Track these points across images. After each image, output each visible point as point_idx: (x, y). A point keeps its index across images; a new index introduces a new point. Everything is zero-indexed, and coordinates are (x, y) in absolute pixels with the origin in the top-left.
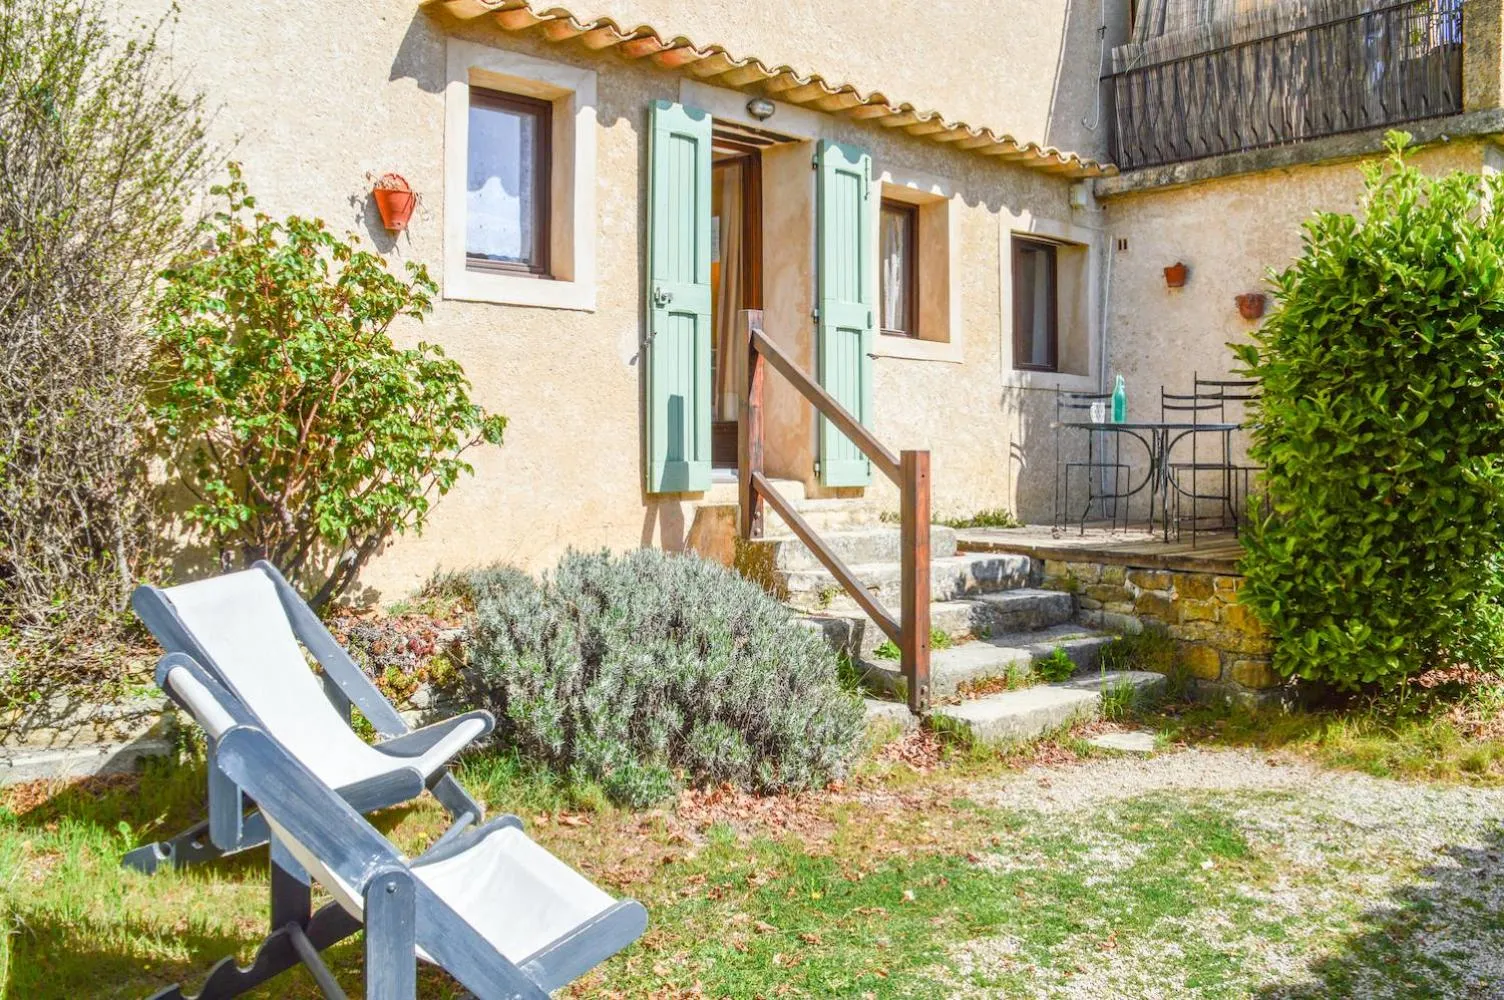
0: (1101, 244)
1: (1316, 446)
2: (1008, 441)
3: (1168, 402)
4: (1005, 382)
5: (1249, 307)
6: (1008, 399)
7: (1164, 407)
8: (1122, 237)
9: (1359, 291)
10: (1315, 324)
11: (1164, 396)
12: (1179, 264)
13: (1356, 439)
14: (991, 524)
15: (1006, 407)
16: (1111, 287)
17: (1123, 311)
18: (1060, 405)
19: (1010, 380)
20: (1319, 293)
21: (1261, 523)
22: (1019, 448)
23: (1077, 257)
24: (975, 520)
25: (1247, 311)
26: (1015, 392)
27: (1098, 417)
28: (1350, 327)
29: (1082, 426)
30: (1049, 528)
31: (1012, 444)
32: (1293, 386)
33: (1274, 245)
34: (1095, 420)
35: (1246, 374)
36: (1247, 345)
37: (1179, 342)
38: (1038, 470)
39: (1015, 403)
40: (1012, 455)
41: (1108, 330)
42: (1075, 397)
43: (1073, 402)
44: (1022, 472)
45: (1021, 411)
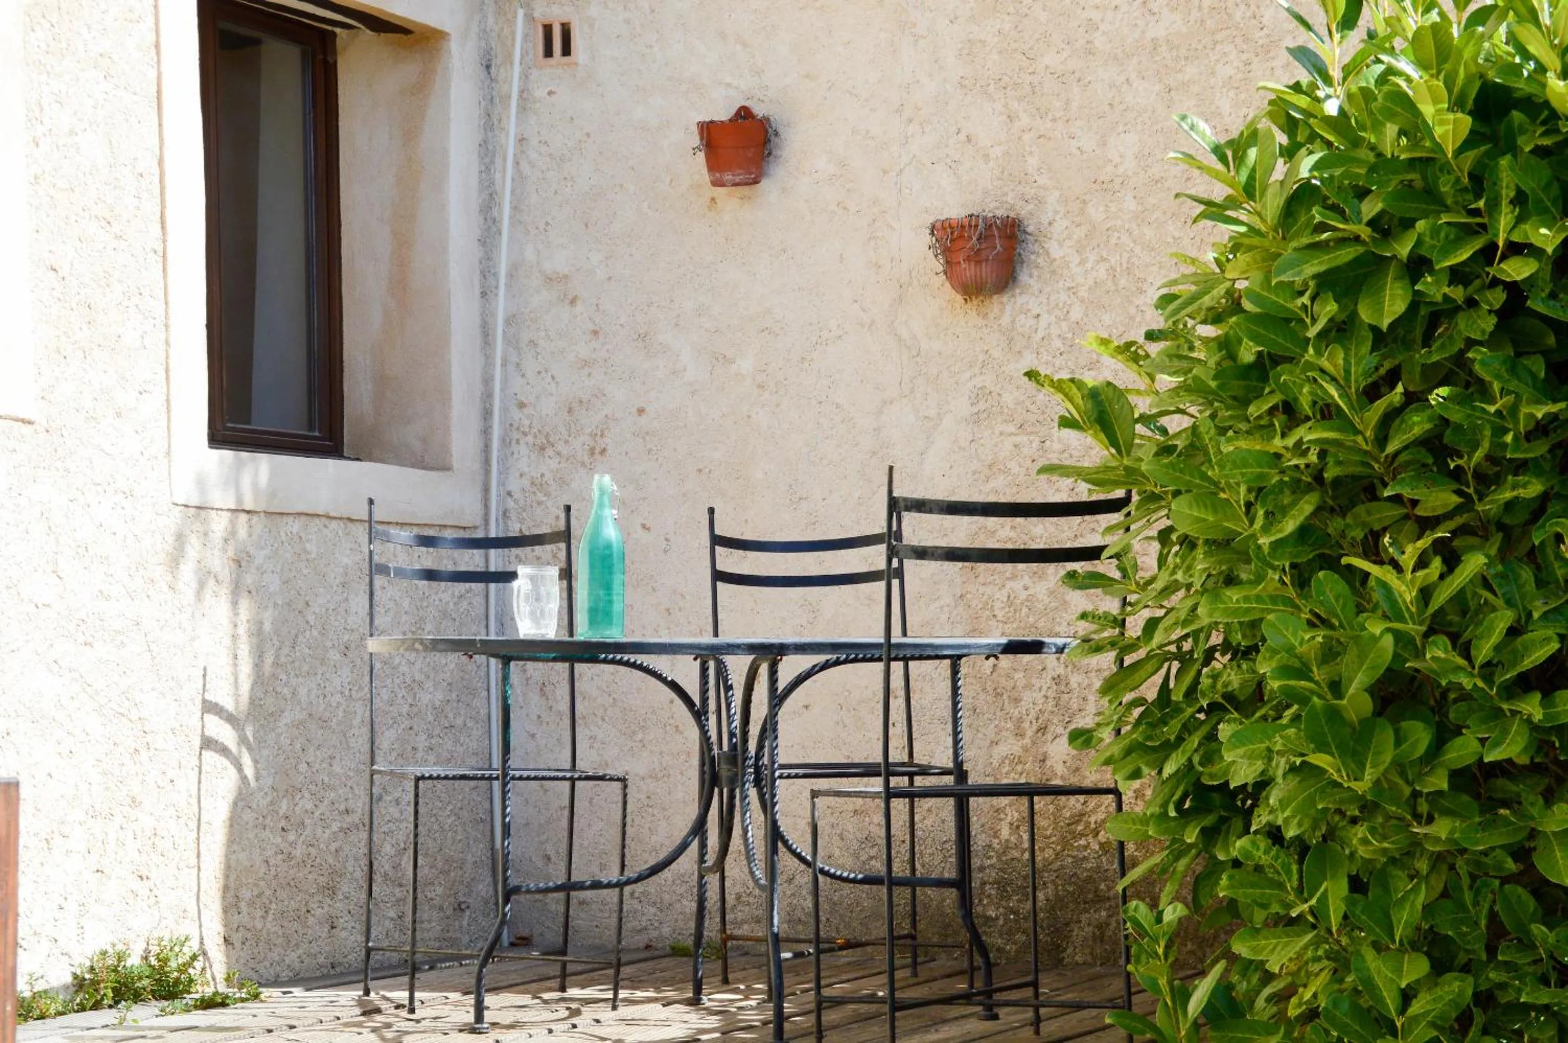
0: (484, 33)
1: (1385, 735)
2: (192, 691)
3: (730, 561)
4: (187, 492)
5: (976, 257)
6: (193, 549)
7: (719, 576)
8: (556, 15)
9: (1520, 199)
10: (1365, 314)
11: (718, 541)
12: (744, 114)
13: (1532, 707)
14: (137, 997)
15: (187, 571)
16: (520, 178)
17: (559, 262)
18: (376, 569)
19: (201, 483)
20: (1371, 208)
21: (1182, 996)
22: (230, 719)
23: (408, 70)
24: (80, 984)
25: (968, 270)
26: (219, 524)
27: (537, 617)
28: (1489, 323)
29: (467, 647)
30: (348, 996)
31: (210, 707)
32: (1290, 526)
33: (1050, 59)
34: (526, 629)
35: (1096, 478)
36: (1091, 380)
37: (746, 365)
38: (293, 791)
39: (219, 563)
40: (208, 743)
41: (510, 320)
42: (427, 542)
43: (427, 559)
44: (242, 801)
45: (236, 590)
